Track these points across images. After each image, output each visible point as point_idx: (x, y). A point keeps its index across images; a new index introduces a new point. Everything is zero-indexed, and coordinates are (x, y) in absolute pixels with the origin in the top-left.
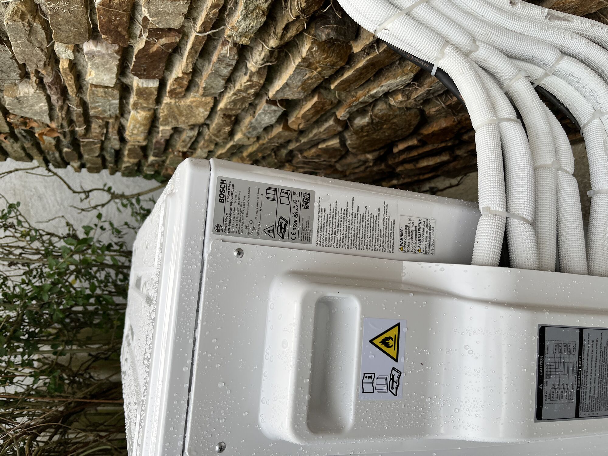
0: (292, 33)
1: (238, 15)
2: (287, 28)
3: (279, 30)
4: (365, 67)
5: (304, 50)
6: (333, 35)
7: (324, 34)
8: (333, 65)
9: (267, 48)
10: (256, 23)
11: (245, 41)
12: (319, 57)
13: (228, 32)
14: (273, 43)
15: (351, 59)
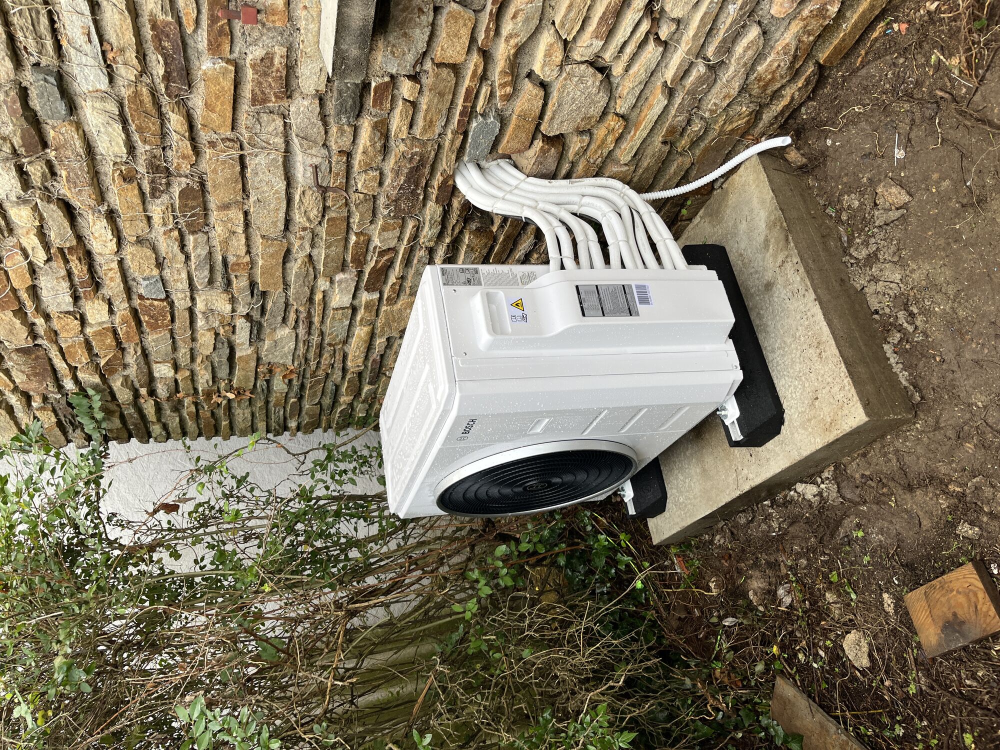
0: (457, 231)
1: (426, 228)
2: (453, 230)
3: (450, 232)
4: (504, 240)
5: (466, 241)
6: (479, 225)
7: (474, 226)
8: (486, 245)
9: (445, 245)
10: (436, 230)
11: (432, 244)
12: (476, 241)
13: (422, 241)
14: (448, 240)
15: (495, 239)
